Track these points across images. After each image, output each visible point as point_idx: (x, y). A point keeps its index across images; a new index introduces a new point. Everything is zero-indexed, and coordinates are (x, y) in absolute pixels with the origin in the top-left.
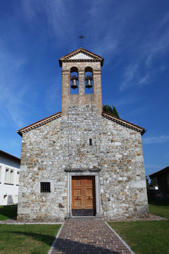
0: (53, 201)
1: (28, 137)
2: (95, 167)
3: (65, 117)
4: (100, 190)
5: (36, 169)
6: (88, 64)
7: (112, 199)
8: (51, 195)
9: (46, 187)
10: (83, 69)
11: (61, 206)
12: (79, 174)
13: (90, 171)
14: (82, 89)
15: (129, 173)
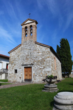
0: (18, 76)
1: (11, 54)
2: (32, 63)
4: (33, 72)
5: (13, 65)
6: (31, 24)
7: (37, 75)
8: (17, 74)
9: (16, 71)
10: (29, 26)
11: (20, 78)
12: (26, 66)
13: (30, 65)
15: (44, 65)
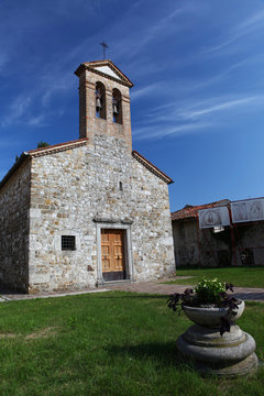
0: (80, 262)
1: (41, 166)
2: (126, 219)
3: (91, 147)
4: (133, 248)
5: (54, 215)
6: (116, 85)
7: (144, 258)
8: (77, 254)
9: (68, 243)
10: (111, 89)
11: (90, 269)
12: (109, 226)
13: (122, 223)
14: (110, 115)
